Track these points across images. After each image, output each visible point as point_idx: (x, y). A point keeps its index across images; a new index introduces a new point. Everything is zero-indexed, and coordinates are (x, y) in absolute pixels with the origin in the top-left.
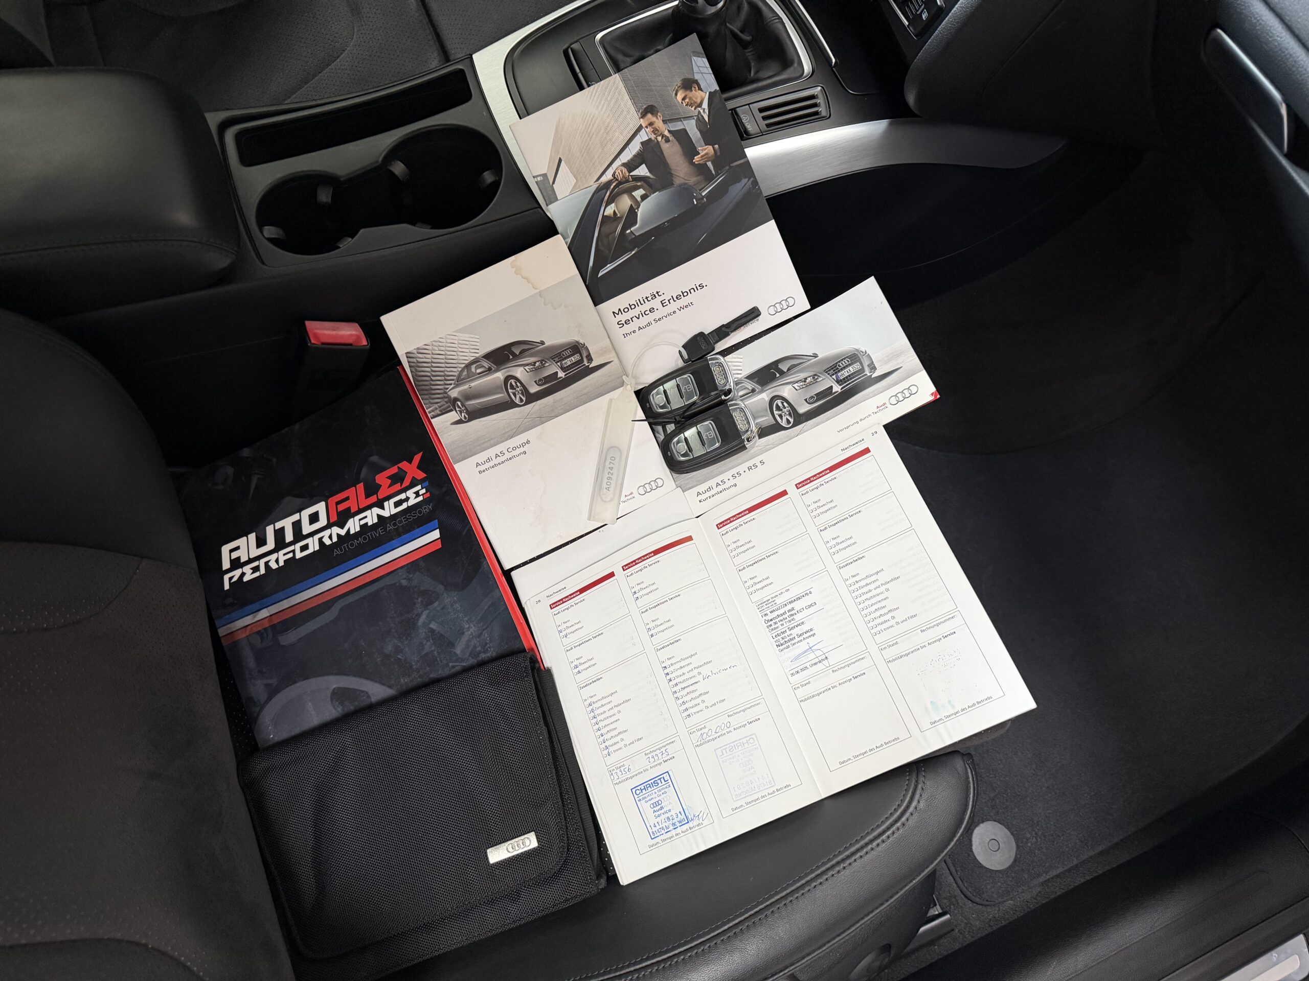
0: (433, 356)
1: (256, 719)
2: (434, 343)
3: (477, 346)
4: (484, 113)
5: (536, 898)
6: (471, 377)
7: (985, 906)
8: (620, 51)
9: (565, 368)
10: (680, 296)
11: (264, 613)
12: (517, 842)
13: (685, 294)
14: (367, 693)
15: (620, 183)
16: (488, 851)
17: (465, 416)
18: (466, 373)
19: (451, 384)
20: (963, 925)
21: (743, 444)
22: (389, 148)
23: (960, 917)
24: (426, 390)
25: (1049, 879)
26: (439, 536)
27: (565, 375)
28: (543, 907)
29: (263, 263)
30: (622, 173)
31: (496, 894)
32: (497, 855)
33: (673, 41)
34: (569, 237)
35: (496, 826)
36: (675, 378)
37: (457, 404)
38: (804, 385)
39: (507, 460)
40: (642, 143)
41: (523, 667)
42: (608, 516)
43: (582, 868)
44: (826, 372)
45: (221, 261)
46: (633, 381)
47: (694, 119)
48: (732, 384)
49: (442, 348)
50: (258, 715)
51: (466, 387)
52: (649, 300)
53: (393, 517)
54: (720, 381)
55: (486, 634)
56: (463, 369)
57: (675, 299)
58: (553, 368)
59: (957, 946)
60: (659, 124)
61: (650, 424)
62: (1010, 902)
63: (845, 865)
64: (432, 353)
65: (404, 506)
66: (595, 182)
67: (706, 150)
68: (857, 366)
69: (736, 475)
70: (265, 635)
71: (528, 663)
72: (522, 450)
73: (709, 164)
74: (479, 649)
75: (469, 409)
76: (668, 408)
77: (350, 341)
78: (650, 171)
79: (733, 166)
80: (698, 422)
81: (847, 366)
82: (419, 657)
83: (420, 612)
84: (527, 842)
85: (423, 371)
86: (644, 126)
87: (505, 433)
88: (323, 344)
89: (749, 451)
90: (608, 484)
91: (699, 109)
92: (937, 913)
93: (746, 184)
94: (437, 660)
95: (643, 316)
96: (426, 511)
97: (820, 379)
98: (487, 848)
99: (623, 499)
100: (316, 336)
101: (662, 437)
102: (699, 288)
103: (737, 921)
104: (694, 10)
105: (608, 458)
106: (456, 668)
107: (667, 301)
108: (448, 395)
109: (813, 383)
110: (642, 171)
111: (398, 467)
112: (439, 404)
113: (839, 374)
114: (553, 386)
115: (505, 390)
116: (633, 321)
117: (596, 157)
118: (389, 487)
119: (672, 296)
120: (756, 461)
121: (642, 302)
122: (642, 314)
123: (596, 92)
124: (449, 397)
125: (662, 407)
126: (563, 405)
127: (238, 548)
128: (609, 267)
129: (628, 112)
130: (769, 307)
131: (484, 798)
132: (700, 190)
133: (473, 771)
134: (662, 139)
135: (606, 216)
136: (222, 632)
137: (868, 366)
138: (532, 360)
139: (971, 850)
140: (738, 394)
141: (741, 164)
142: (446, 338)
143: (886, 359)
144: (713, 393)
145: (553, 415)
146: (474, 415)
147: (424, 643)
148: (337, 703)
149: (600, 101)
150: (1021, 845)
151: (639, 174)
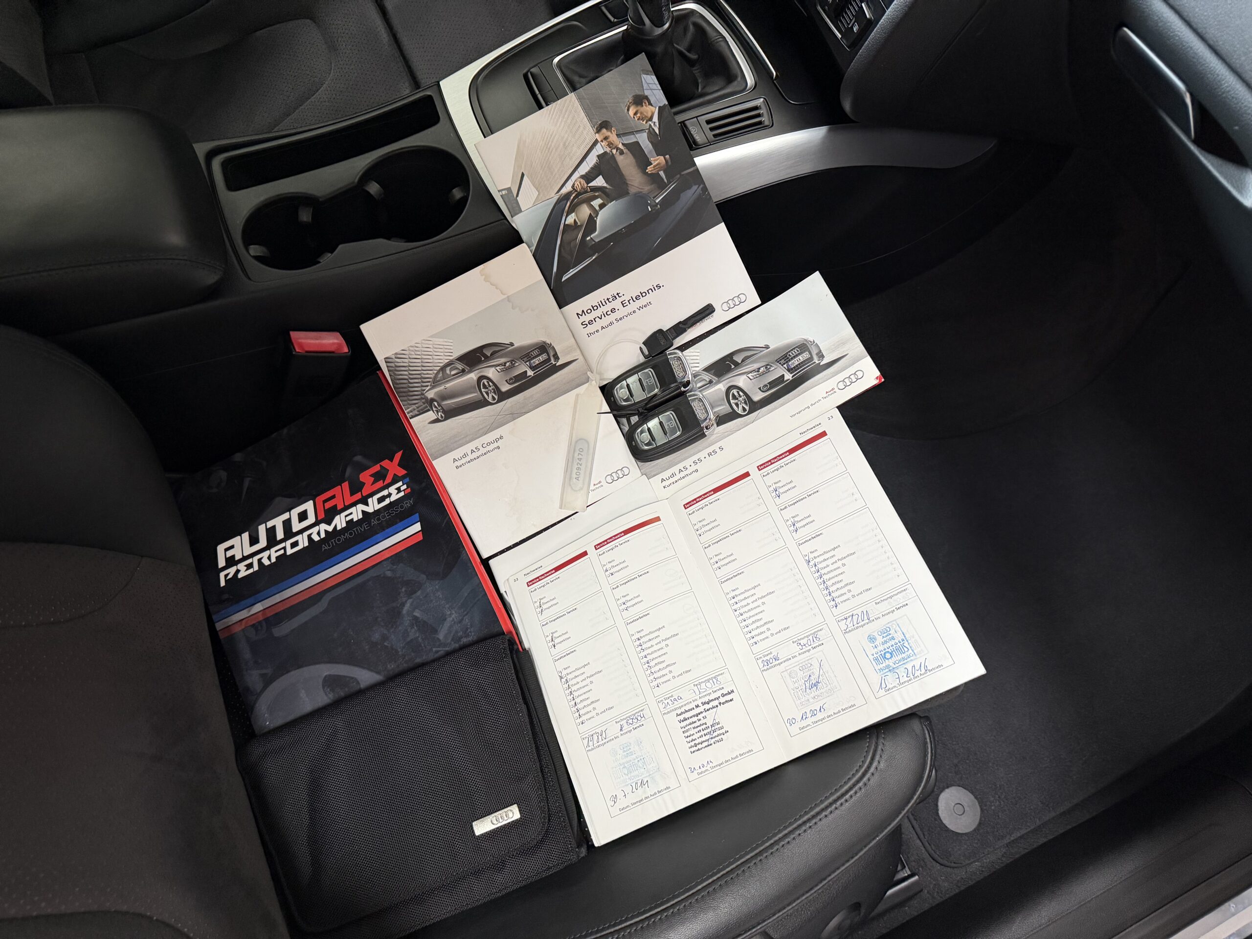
0: (409, 360)
1: (252, 708)
2: (411, 348)
3: (451, 349)
4: (452, 135)
5: (521, 867)
6: (446, 378)
7: (953, 868)
8: (576, 73)
9: (533, 367)
10: (639, 296)
11: (258, 607)
12: (501, 814)
13: (644, 294)
14: (356, 679)
15: (579, 194)
16: (473, 823)
17: (441, 415)
18: (441, 375)
19: (428, 386)
20: (931, 887)
21: (702, 432)
22: (365, 169)
23: (929, 879)
24: (404, 392)
25: (1013, 841)
26: (420, 529)
27: (534, 374)
28: (527, 876)
29: (250, 279)
30: (581, 184)
31: (482, 864)
32: (482, 827)
33: (624, 62)
34: (533, 245)
35: (481, 800)
36: (637, 372)
37: (434, 404)
38: (758, 374)
39: (482, 455)
40: (598, 156)
41: (502, 648)
42: (578, 505)
43: (563, 837)
44: (778, 362)
45: (210, 278)
46: (598, 377)
47: (646, 132)
48: (690, 376)
49: (418, 353)
50: (255, 704)
51: (442, 388)
52: (610, 301)
53: (377, 512)
54: (679, 373)
55: (467, 620)
56: (438, 372)
57: (635, 299)
58: (522, 368)
59: (926, 906)
60: (613, 137)
61: (616, 417)
62: (976, 863)
63: (811, 825)
64: (409, 357)
65: (387, 501)
66: (556, 193)
67: (658, 161)
68: (806, 355)
69: (697, 461)
70: (259, 628)
71: (506, 645)
72: (496, 445)
73: (662, 173)
74: (460, 634)
75: (445, 408)
76: (631, 401)
77: (332, 349)
78: (606, 182)
79: (683, 175)
80: (660, 413)
81: (797, 356)
82: (405, 643)
83: (404, 601)
84: (511, 815)
85: (401, 375)
86: (599, 140)
87: (479, 430)
88: (307, 352)
89: (708, 438)
90: (578, 474)
91: (650, 122)
92: (906, 875)
93: (696, 190)
94: (421, 646)
95: (605, 317)
96: (407, 506)
97: (772, 369)
98: (473, 821)
99: (592, 487)
100: (301, 345)
101: (626, 428)
102: (656, 288)
103: (710, 881)
104: (641, 32)
105: (577, 449)
106: (439, 653)
107: (626, 301)
108: (425, 396)
109: (766, 373)
110: (600, 182)
111: (380, 465)
112: (416, 405)
113: (790, 363)
114: (523, 384)
115: (478, 390)
116: (595, 321)
117: (556, 170)
118: (371, 485)
119: (632, 297)
120: (715, 447)
121: (604, 303)
122: (604, 314)
123: (554, 111)
124: (426, 398)
125: (625, 401)
126: (533, 402)
127: (232, 547)
128: (572, 272)
129: (584, 128)
130: (723, 304)
131: (468, 774)
132: (654, 198)
133: (458, 748)
134: (617, 151)
135: (567, 225)
136: (219, 626)
137: (816, 354)
138: (502, 360)
139: (937, 814)
140: (696, 385)
141: (692, 172)
142: (422, 343)
143: (833, 347)
144: (673, 385)
145: (524, 411)
146: (450, 413)
147: (409, 630)
148: (329, 690)
149: (557, 121)
150: (985, 808)
151: (597, 185)
